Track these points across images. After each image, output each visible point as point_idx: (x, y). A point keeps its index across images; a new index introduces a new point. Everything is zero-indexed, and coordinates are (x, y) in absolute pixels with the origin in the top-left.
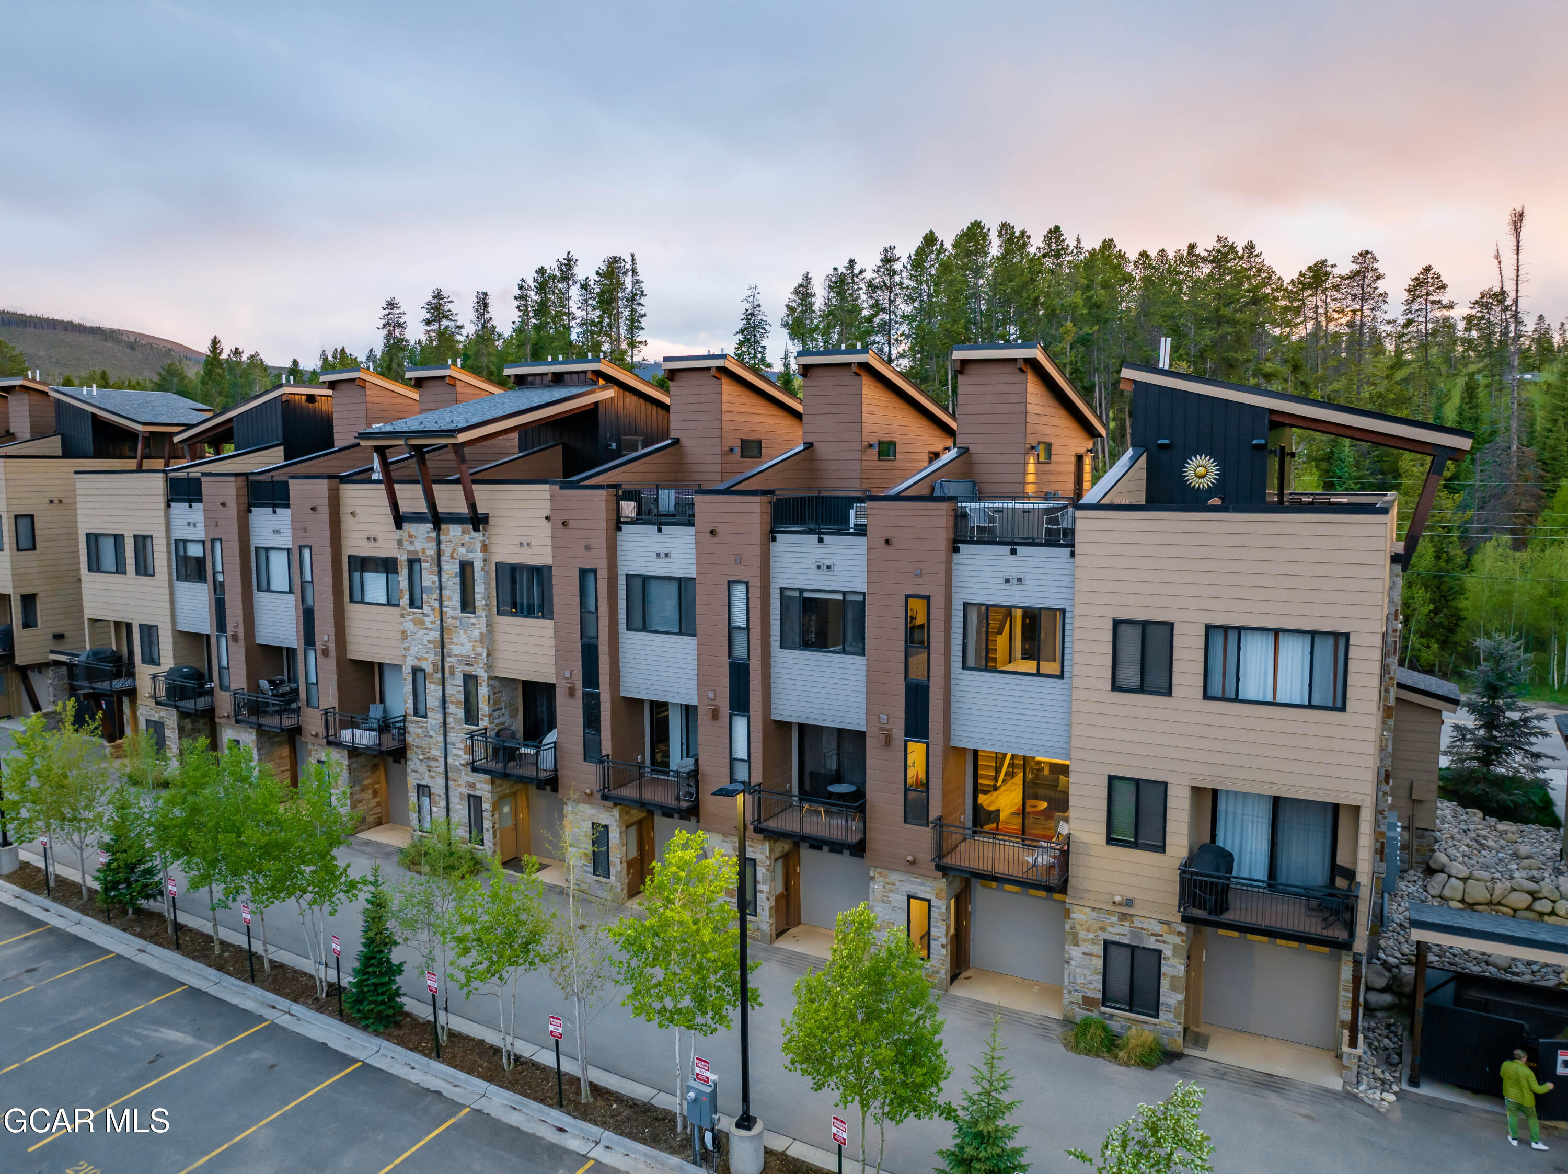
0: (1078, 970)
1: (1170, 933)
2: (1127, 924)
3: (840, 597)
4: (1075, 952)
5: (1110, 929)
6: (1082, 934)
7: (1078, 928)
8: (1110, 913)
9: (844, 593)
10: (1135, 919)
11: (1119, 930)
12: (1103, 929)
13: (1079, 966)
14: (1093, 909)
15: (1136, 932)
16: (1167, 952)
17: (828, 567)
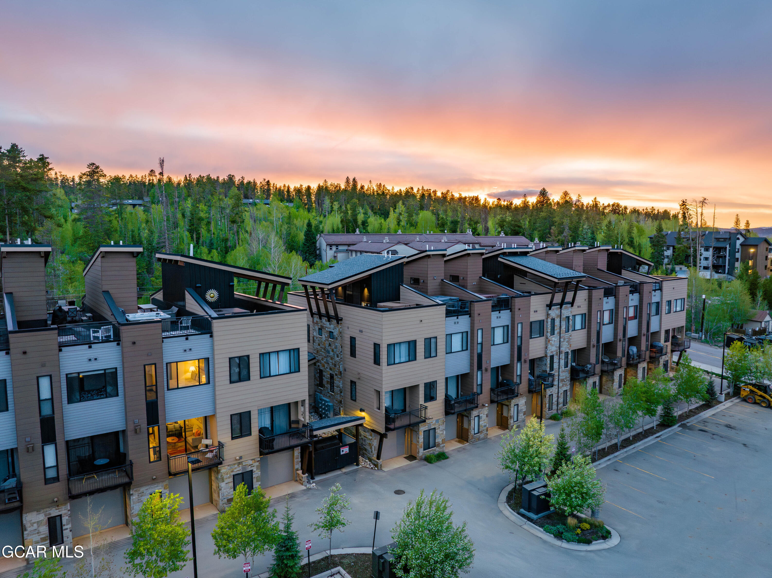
0: (225, 491)
1: (255, 462)
2: (241, 466)
3: (102, 372)
4: (223, 485)
5: (235, 470)
6: (225, 476)
7: (223, 475)
8: (234, 464)
9: (105, 370)
10: (243, 463)
11: (238, 469)
12: (233, 471)
13: (225, 489)
14: (228, 465)
15: (244, 468)
16: (254, 469)
17: (96, 359)
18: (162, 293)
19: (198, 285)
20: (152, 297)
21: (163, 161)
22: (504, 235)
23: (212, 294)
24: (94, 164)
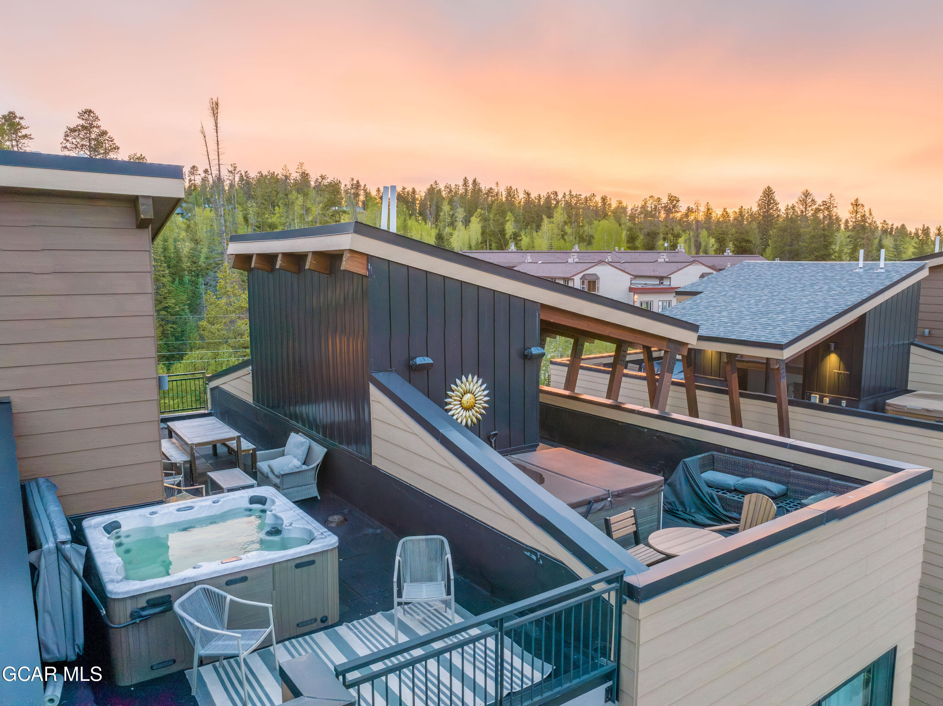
18: (249, 378)
19: (419, 361)
20: (213, 384)
21: (217, 104)
22: (730, 254)
23: (469, 396)
24: (90, 111)
